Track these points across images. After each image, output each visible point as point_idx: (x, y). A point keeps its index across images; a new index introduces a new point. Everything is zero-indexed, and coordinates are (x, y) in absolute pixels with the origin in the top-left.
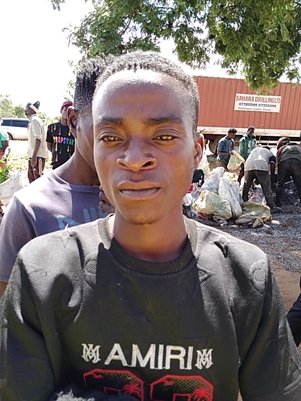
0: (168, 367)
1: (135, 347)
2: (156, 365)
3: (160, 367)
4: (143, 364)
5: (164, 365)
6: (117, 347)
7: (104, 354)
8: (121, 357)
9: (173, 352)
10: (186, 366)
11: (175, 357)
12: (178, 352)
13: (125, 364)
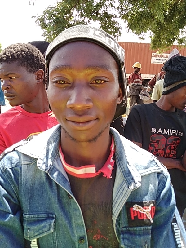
0: (172, 134)
1: (164, 129)
2: (169, 134)
3: (170, 134)
4: (166, 133)
5: (171, 134)
6: (160, 129)
7: (157, 131)
8: (161, 131)
9: (173, 131)
10: (176, 134)
11: (174, 132)
12: (175, 131)
13: (162, 133)
